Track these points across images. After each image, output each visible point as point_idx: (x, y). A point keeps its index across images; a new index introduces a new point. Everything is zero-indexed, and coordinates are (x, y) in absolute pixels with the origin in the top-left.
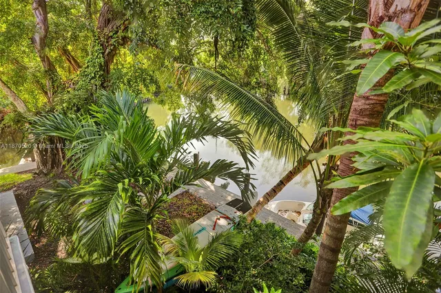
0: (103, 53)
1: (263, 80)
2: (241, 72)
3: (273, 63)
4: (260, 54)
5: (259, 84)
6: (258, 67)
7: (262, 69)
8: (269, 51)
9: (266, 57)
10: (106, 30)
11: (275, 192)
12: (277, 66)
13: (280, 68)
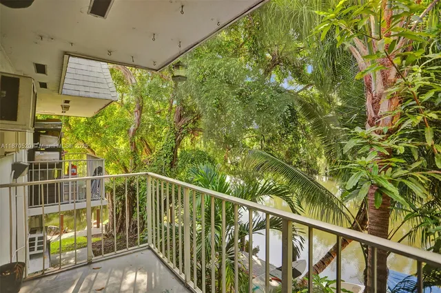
0: (175, 140)
1: (304, 160)
2: (283, 154)
3: (311, 146)
4: (299, 138)
5: (300, 163)
6: (297, 149)
7: (302, 151)
8: (307, 136)
9: (304, 141)
10: (180, 124)
11: (324, 264)
12: (315, 147)
13: (318, 149)
